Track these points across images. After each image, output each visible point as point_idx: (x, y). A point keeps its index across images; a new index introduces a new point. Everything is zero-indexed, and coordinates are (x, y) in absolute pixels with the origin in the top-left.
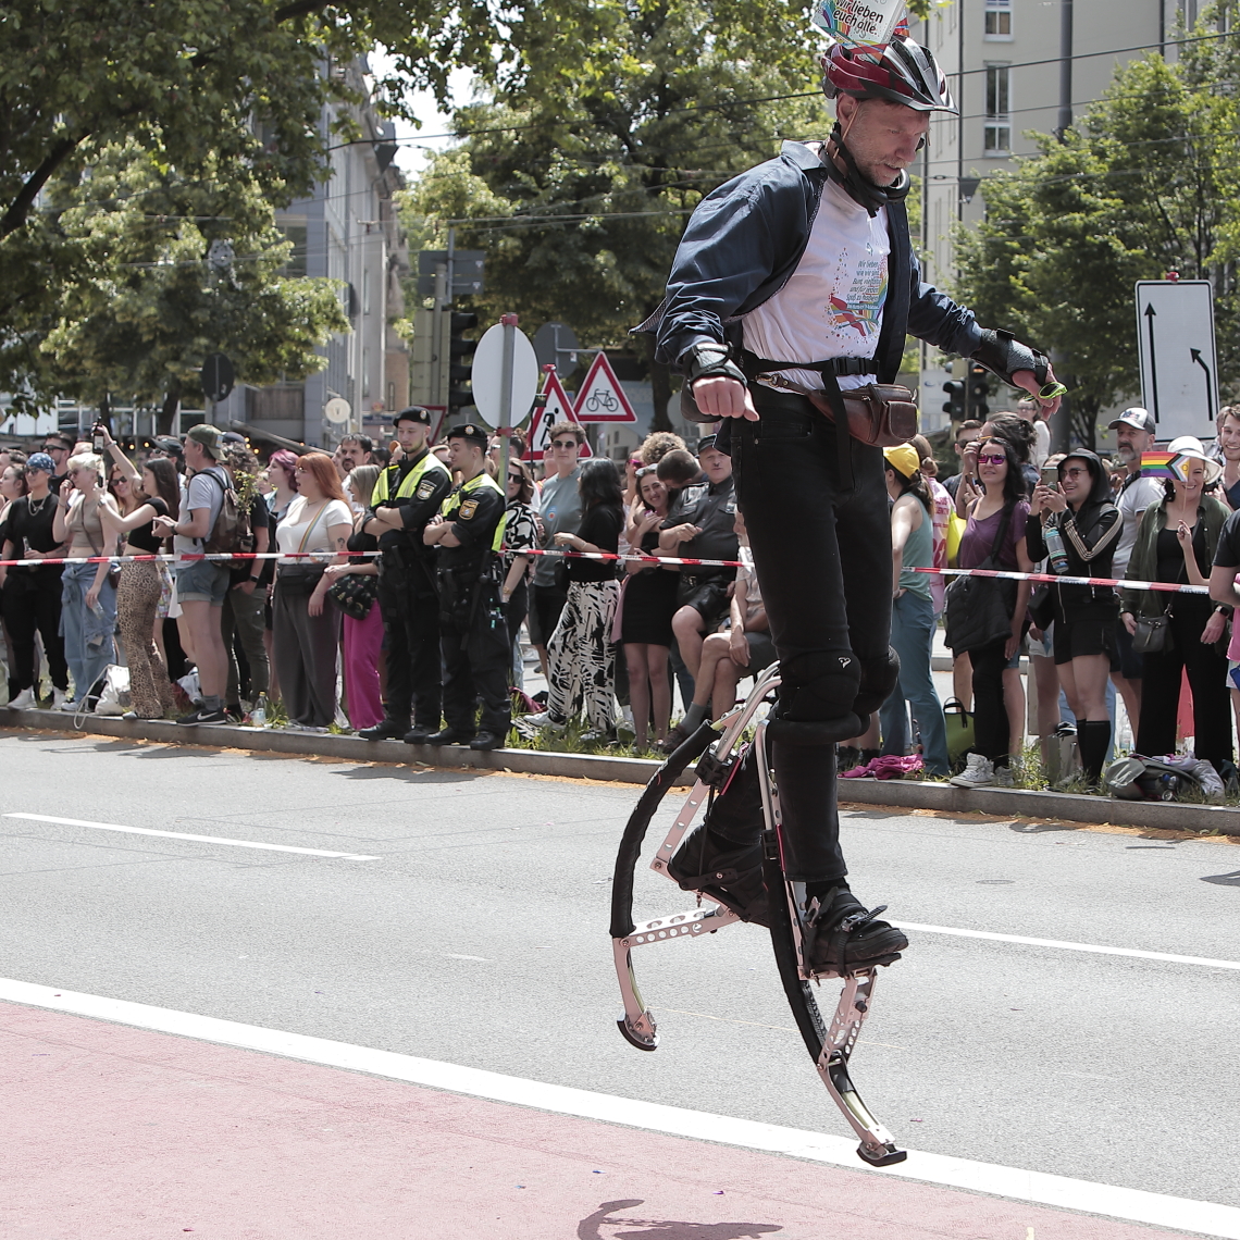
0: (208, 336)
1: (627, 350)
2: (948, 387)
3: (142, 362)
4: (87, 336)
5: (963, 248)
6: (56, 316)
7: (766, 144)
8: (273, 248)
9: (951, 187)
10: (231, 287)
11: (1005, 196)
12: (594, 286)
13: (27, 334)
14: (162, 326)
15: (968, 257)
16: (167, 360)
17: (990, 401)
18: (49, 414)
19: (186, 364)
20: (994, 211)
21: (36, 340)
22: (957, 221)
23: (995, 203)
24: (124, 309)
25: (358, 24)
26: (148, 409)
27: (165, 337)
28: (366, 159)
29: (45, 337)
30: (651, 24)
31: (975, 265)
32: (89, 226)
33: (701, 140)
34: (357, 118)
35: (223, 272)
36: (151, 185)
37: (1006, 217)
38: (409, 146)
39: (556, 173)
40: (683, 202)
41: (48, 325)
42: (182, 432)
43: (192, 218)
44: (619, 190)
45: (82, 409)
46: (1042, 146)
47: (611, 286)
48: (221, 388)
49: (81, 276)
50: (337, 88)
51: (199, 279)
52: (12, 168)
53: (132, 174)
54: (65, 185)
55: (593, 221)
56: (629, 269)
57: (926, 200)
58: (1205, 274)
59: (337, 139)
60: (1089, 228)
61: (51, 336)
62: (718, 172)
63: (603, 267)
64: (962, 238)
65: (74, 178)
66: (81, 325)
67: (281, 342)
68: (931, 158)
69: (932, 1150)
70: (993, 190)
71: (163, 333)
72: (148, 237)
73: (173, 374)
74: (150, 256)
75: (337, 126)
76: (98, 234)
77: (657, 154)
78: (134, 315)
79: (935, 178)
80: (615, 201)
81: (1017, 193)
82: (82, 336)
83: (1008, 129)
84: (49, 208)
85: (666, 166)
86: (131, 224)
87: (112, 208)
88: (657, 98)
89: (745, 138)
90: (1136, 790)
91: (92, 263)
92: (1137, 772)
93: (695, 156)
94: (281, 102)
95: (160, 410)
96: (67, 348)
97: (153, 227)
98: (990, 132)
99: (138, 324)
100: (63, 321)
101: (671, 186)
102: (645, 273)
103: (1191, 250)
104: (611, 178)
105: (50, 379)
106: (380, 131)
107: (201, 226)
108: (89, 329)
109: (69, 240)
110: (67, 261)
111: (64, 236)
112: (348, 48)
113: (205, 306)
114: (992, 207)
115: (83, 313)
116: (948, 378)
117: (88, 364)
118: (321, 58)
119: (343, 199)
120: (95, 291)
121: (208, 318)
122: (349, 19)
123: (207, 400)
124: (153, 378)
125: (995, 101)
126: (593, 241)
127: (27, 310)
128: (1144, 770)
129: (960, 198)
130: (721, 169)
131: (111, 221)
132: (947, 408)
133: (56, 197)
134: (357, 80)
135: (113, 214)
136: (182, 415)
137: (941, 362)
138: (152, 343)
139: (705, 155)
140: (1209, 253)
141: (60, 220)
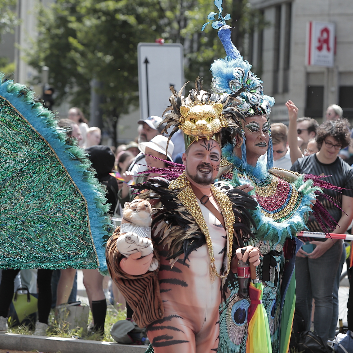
15: (44, 24)
31: (49, 30)
58: (182, 41)
60: (116, 11)
64: (41, 13)
90: (129, 338)
92: (130, 328)
103: (175, 25)
128: (133, 327)
140: (185, 26)
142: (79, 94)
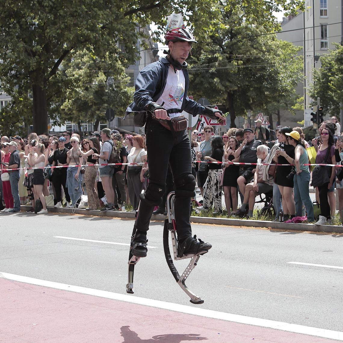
0: (107, 104)
1: (223, 105)
2: (312, 114)
3: (89, 111)
4: (74, 104)
5: (316, 75)
6: (65, 99)
7: (260, 47)
8: (125, 79)
9: (312, 58)
10: (113, 90)
11: (327, 61)
12: (214, 88)
13: (57, 104)
14: (94, 101)
15: (317, 78)
16: (96, 110)
17: (324, 118)
18: (64, 125)
19: (101, 111)
20: (324, 65)
21: (60, 105)
22: (313, 67)
23: (324, 62)
24: (84, 96)
25: (147, 16)
26: (91, 124)
27: (95, 104)
28: (150, 54)
29: (62, 104)
30: (228, 15)
31: (319, 80)
32: (74, 74)
33: (242, 47)
34: (147, 42)
35: (111, 86)
36: (91, 62)
37: (327, 67)
38: (162, 50)
39: (202, 57)
40: (238, 64)
41: (63, 101)
42: (100, 130)
43: (102, 71)
44: (220, 61)
45: (73, 124)
46: (337, 46)
47: (218, 88)
48: (111, 118)
49: (72, 87)
50: (142, 34)
51: (104, 88)
52: (52, 58)
53: (85, 59)
54: (67, 62)
55: (213, 70)
56: (223, 83)
57: (305, 62)
59: (142, 48)
61: (64, 104)
62: (247, 55)
63: (216, 82)
64: (315, 72)
65: (69, 61)
66: (72, 101)
67: (127, 105)
68: (306, 51)
69: (311, 326)
70: (323, 59)
71: (95, 103)
72: (90, 76)
73: (98, 114)
74: (91, 82)
75: (142, 45)
76: (76, 76)
77: (230, 51)
78: (86, 98)
79: (307, 56)
80: (219, 64)
81: (330, 60)
82: (73, 104)
83: (327, 42)
84: (63, 69)
85: (233, 54)
86: (85, 73)
87: (80, 68)
88: (230, 35)
89: (255, 46)
91: (75, 84)
93: (241, 51)
94: (126, 39)
95: (94, 124)
96: (68, 107)
97: (91, 73)
98: (322, 43)
99: (88, 101)
100: (67, 100)
101: (234, 60)
102: (228, 84)
104: (218, 58)
105: (64, 116)
106: (154, 46)
107: (105, 73)
108: (74, 102)
109: (69, 78)
110: (68, 84)
111: (67, 77)
112: (144, 23)
113: (106, 95)
114: (323, 64)
115: (73, 98)
116: (312, 111)
117: (74, 112)
118: (137, 26)
119: (144, 65)
120: (76, 91)
121: (107, 99)
122: (144, 15)
123: (107, 121)
124: (92, 115)
125: (323, 35)
126: (213, 75)
127: (57, 97)
129: (314, 61)
130: (248, 54)
131: (80, 72)
132: (312, 120)
133: (65, 66)
134: (147, 32)
135: (80, 70)
136: (100, 125)
137: (310, 107)
138: (92, 106)
139: (243, 51)
141: (66, 72)
142: (334, 109)
